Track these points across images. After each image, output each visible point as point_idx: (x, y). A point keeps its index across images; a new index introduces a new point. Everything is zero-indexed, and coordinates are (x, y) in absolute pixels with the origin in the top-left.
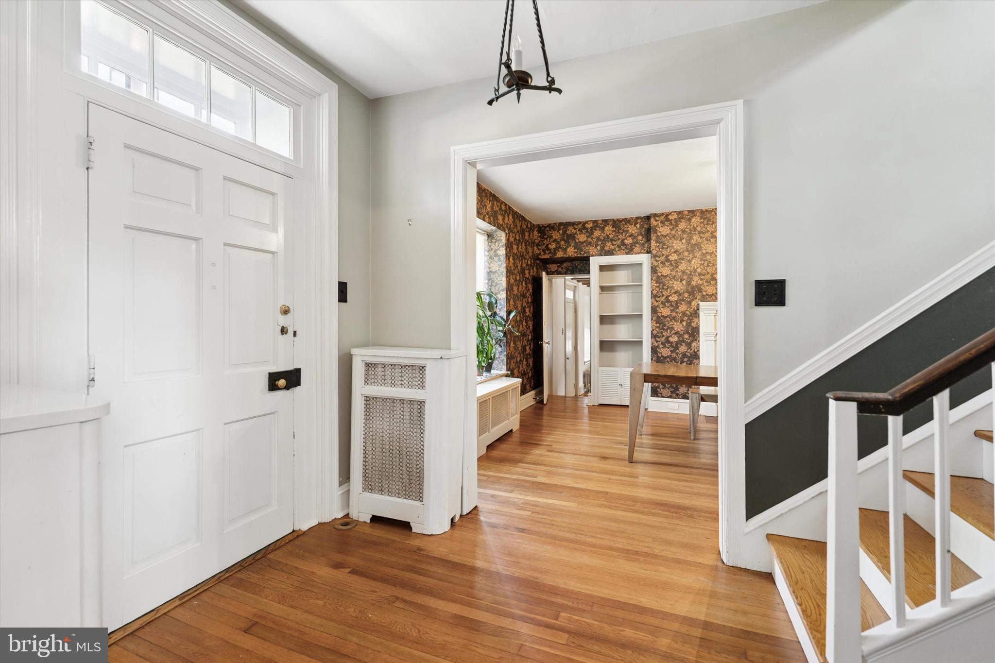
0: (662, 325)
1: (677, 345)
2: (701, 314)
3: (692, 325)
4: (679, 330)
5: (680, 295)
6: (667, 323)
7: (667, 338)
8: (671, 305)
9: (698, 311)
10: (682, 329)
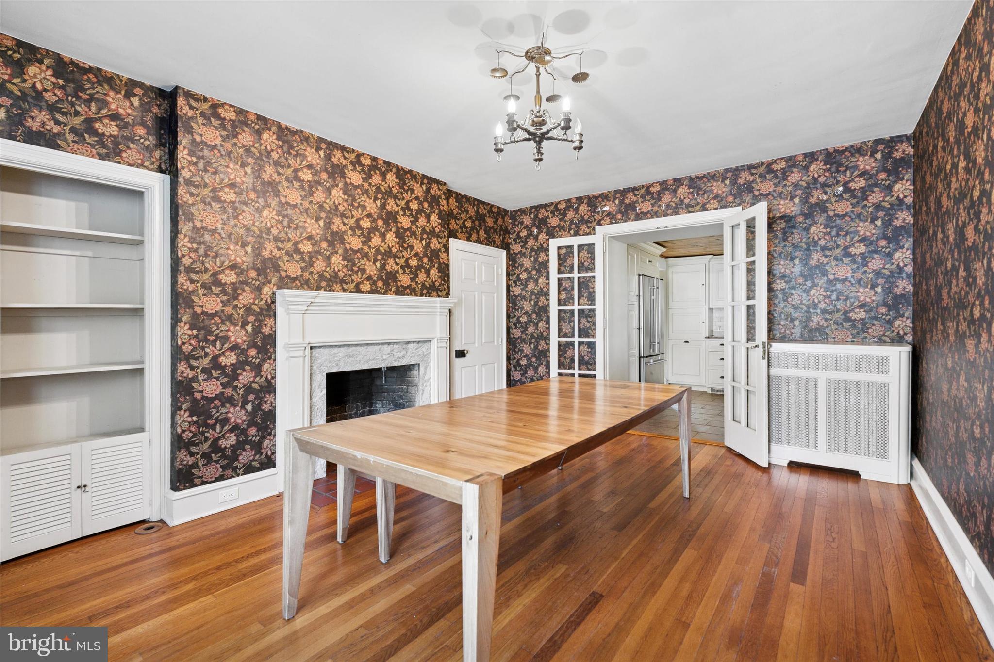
0: (202, 332)
1: (234, 370)
2: (280, 310)
3: (263, 331)
4: (239, 341)
5: (241, 273)
6: (215, 328)
7: (215, 358)
8: (224, 292)
9: (273, 306)
10: (245, 338)
